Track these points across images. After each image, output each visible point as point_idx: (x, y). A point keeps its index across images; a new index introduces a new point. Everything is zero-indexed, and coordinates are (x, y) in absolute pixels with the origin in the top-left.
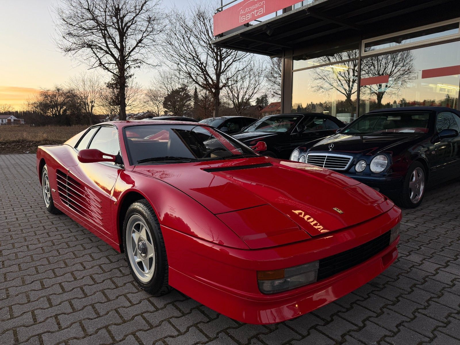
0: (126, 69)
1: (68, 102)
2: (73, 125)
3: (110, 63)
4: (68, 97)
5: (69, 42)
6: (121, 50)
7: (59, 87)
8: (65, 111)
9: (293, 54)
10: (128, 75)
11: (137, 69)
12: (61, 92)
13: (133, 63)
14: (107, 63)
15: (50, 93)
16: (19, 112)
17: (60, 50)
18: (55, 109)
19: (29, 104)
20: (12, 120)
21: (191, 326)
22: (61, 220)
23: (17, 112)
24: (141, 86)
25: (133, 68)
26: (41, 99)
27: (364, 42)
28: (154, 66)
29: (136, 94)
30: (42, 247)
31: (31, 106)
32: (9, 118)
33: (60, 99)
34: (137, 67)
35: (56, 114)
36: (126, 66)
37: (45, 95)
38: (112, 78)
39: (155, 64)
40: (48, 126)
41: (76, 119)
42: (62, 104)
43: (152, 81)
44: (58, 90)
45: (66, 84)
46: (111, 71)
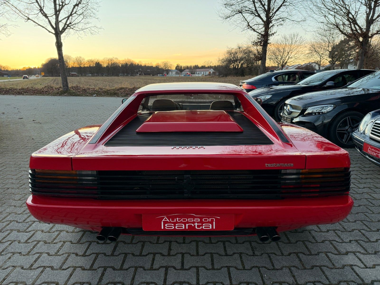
1: (245, 58)
2: (246, 76)
3: (258, 24)
4: (246, 53)
7: (240, 45)
8: (242, 64)
10: (270, 33)
11: (280, 27)
12: (241, 49)
13: (276, 22)
14: (256, 24)
15: (233, 51)
18: (235, 64)
19: (219, 60)
20: (212, 73)
23: (215, 66)
25: (276, 26)
26: (227, 56)
28: (298, 22)
31: (220, 62)
32: (210, 71)
33: (240, 55)
34: (279, 25)
35: (235, 67)
36: (271, 25)
37: (230, 53)
38: (258, 38)
40: (229, 76)
41: (249, 71)
42: (241, 59)
44: (239, 48)
45: (244, 43)
46: (257, 31)
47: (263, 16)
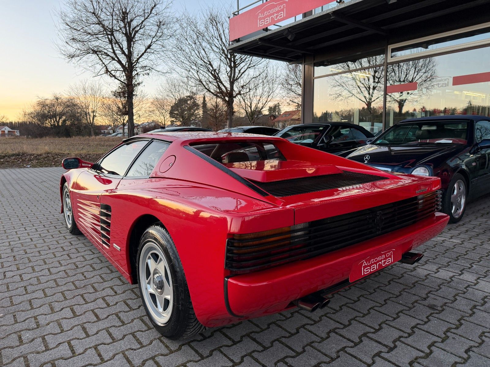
0: (134, 76)
1: (67, 112)
2: (74, 137)
3: (116, 70)
4: (68, 106)
5: (73, 48)
6: (129, 56)
7: (58, 96)
8: (64, 121)
9: (314, 60)
10: (136, 83)
11: (146, 76)
12: (60, 100)
13: (142, 70)
14: (114, 70)
15: (48, 102)
16: (13, 123)
17: (63, 57)
18: (53, 120)
19: (25, 114)
20: (6, 132)
21: (246, 356)
22: (80, 240)
23: (11, 123)
24: (146, 95)
25: (141, 75)
26: (38, 109)
27: (390, 47)
28: (164, 73)
29: (141, 103)
30: (65, 271)
31: (27, 117)
32: (3, 129)
33: (59, 109)
34: (145, 74)
35: (54, 125)
36: (134, 73)
37: (43, 104)
38: (119, 87)
39: (165, 71)
40: (45, 137)
41: (77, 130)
42: (61, 115)
43: (159, 89)
44: (57, 99)
45: (65, 93)
46: (118, 78)
47: (124, 60)
